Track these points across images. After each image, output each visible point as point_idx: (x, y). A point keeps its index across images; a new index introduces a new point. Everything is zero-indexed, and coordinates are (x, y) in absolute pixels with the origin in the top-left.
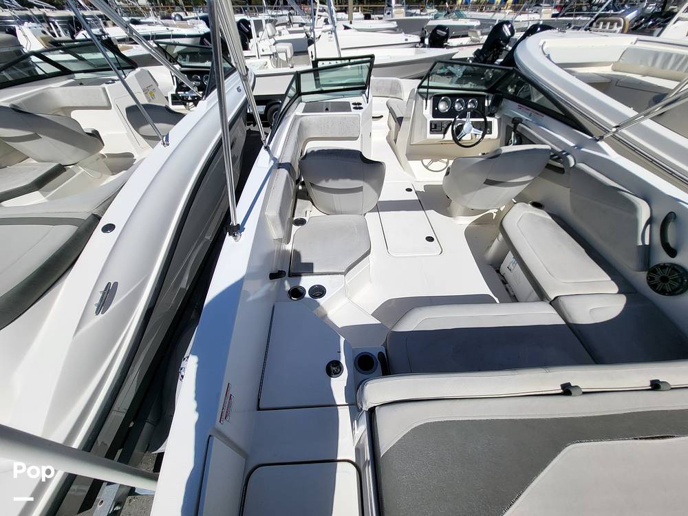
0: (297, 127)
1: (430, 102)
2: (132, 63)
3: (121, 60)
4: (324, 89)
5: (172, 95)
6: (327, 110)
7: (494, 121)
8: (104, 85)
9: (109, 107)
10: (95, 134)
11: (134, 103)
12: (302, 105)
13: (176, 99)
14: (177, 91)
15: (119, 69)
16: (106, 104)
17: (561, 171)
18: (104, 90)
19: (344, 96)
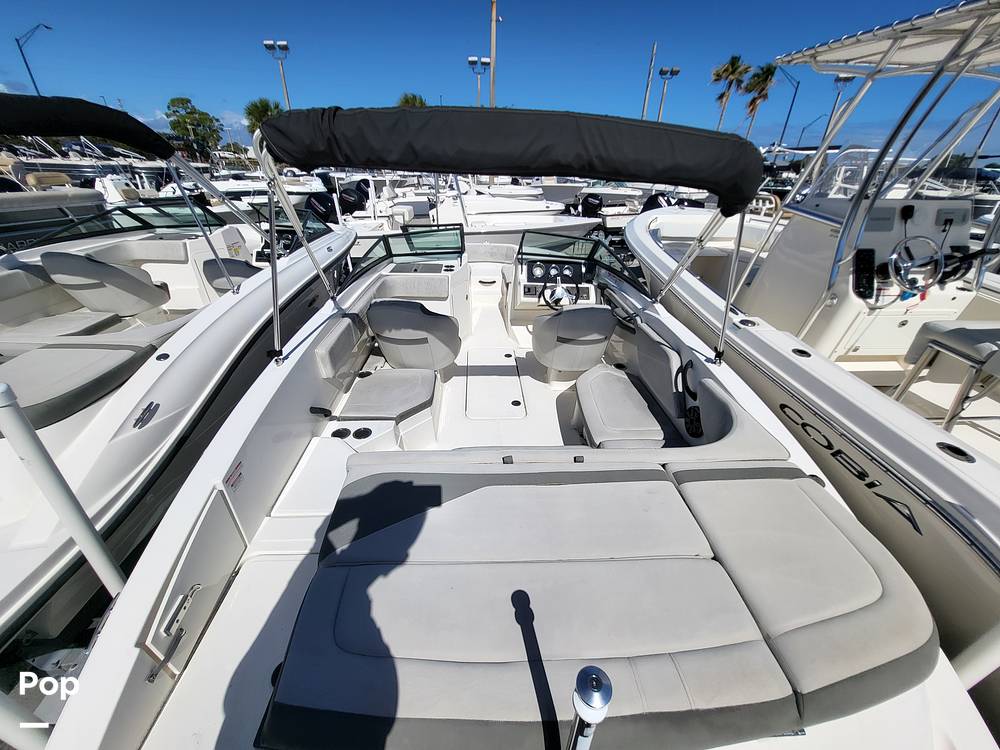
0: (378, 284)
1: (525, 267)
2: (220, 220)
3: (209, 217)
4: (419, 251)
5: (258, 253)
6: (416, 270)
7: (592, 288)
8: (186, 241)
9: (186, 262)
10: (164, 287)
11: (214, 257)
12: (392, 266)
13: (261, 256)
14: (263, 248)
15: (205, 226)
16: (183, 259)
17: (633, 331)
18: (185, 244)
19: (438, 259)
